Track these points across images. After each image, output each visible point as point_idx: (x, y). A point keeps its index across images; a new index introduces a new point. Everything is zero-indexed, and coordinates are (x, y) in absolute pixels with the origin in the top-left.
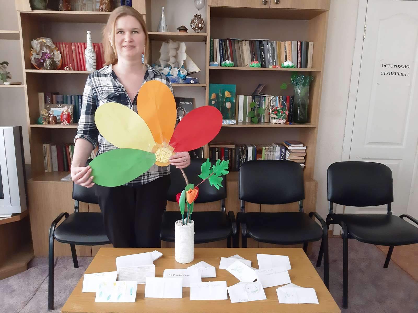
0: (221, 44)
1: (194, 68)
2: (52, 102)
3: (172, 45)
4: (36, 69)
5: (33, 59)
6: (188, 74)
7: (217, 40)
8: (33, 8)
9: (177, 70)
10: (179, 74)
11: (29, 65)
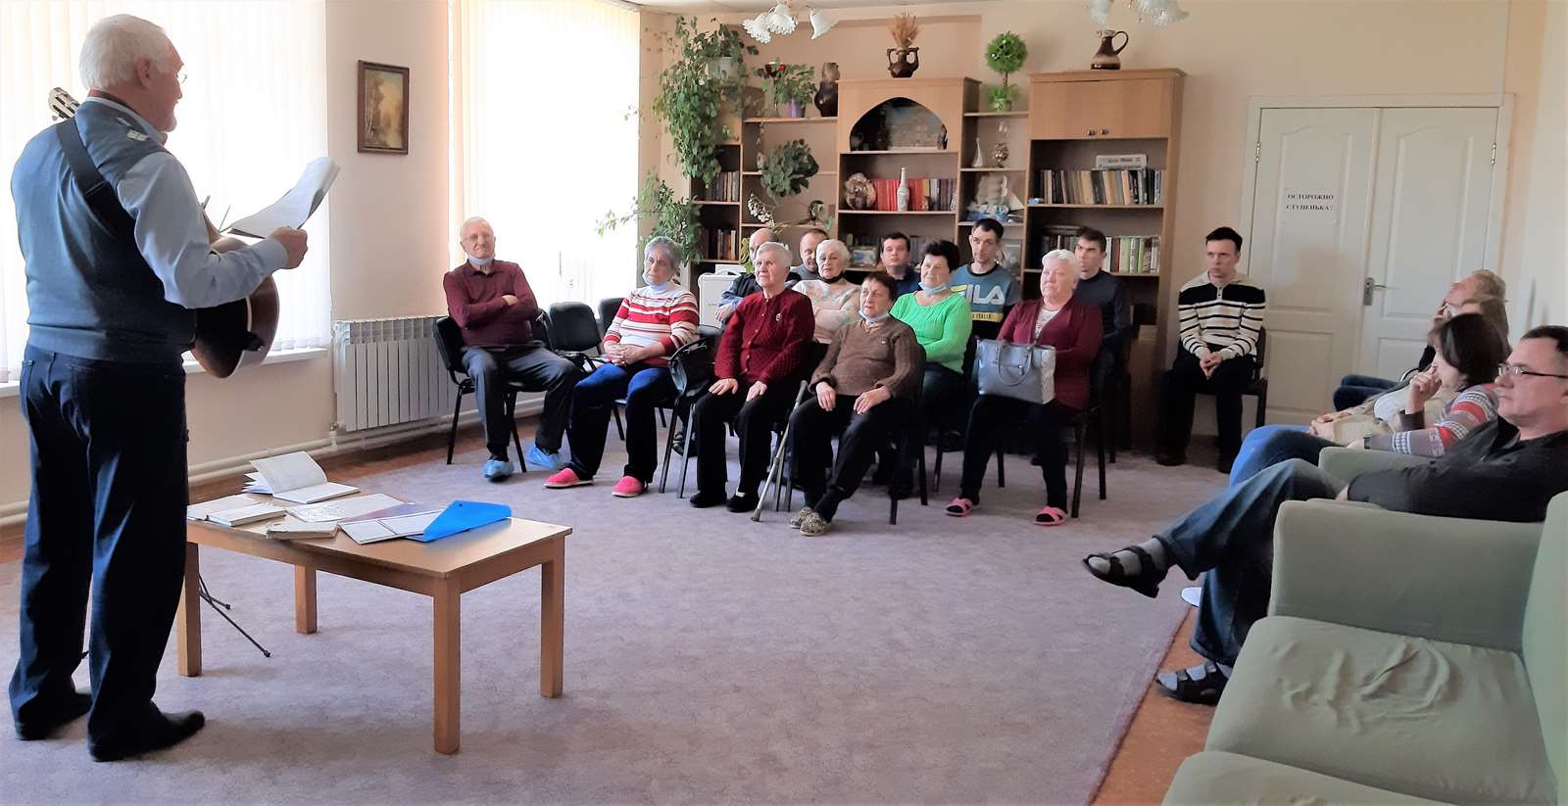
0: (1053, 176)
1: (1016, 204)
2: (860, 244)
3: (992, 179)
4: (850, 209)
5: (848, 202)
6: (1010, 212)
7: (1050, 172)
8: (852, 149)
9: (995, 207)
10: (998, 212)
11: (844, 205)
